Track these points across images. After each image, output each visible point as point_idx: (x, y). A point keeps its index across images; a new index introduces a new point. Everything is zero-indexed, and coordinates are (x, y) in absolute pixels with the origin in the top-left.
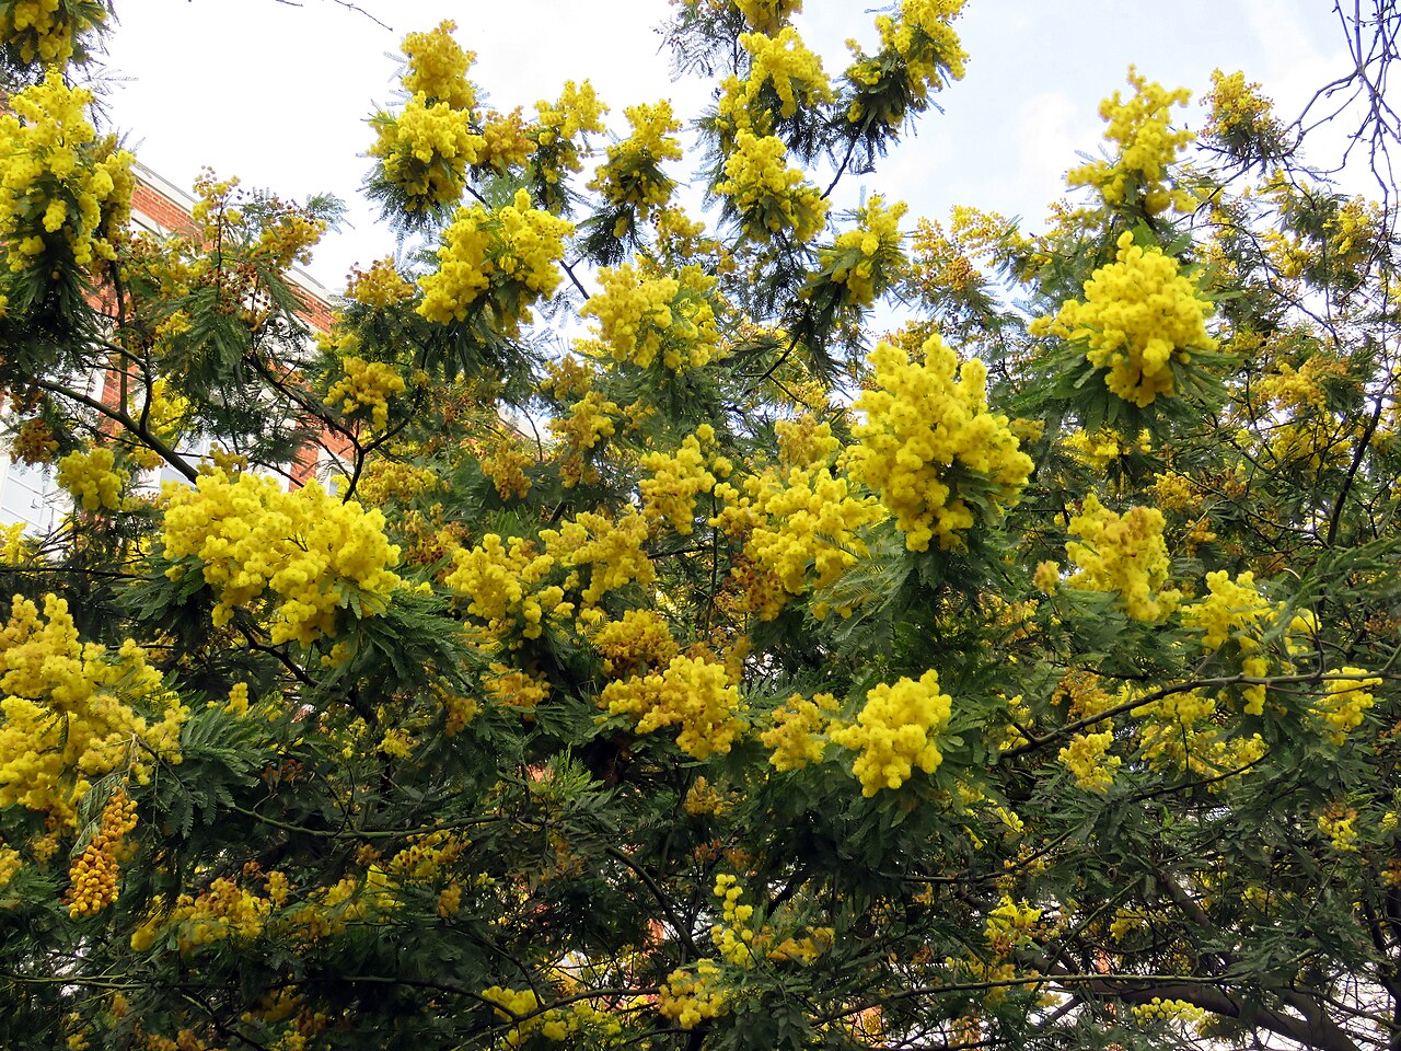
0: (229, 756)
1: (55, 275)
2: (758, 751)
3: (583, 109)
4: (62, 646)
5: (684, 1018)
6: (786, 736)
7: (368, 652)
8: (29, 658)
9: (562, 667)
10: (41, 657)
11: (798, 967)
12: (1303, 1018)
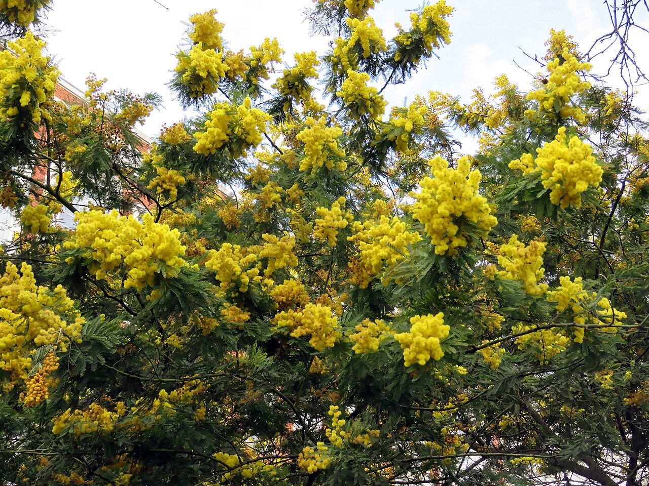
0: (104, 340)
1: (22, 125)
2: (347, 347)
3: (273, 51)
4: (28, 287)
5: (310, 469)
6: (361, 337)
7: (169, 293)
8: (13, 291)
9: (256, 306)
10: (18, 291)
11: (363, 448)
12: (587, 467)
